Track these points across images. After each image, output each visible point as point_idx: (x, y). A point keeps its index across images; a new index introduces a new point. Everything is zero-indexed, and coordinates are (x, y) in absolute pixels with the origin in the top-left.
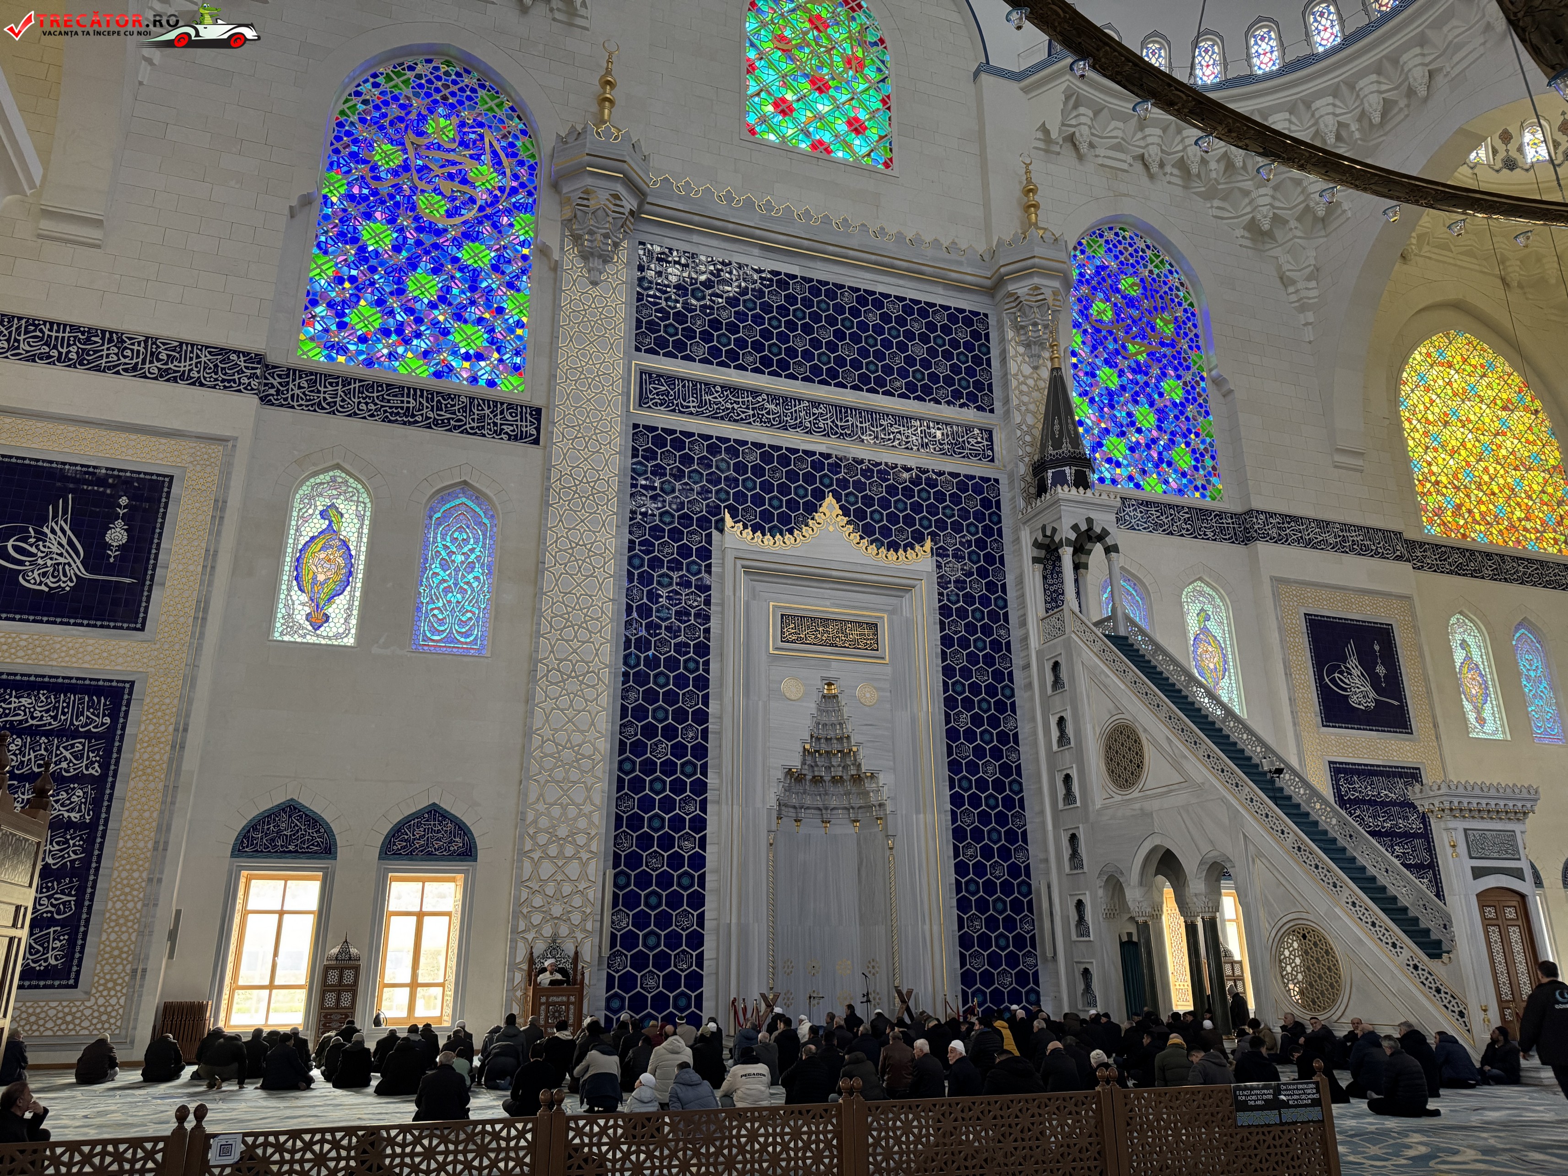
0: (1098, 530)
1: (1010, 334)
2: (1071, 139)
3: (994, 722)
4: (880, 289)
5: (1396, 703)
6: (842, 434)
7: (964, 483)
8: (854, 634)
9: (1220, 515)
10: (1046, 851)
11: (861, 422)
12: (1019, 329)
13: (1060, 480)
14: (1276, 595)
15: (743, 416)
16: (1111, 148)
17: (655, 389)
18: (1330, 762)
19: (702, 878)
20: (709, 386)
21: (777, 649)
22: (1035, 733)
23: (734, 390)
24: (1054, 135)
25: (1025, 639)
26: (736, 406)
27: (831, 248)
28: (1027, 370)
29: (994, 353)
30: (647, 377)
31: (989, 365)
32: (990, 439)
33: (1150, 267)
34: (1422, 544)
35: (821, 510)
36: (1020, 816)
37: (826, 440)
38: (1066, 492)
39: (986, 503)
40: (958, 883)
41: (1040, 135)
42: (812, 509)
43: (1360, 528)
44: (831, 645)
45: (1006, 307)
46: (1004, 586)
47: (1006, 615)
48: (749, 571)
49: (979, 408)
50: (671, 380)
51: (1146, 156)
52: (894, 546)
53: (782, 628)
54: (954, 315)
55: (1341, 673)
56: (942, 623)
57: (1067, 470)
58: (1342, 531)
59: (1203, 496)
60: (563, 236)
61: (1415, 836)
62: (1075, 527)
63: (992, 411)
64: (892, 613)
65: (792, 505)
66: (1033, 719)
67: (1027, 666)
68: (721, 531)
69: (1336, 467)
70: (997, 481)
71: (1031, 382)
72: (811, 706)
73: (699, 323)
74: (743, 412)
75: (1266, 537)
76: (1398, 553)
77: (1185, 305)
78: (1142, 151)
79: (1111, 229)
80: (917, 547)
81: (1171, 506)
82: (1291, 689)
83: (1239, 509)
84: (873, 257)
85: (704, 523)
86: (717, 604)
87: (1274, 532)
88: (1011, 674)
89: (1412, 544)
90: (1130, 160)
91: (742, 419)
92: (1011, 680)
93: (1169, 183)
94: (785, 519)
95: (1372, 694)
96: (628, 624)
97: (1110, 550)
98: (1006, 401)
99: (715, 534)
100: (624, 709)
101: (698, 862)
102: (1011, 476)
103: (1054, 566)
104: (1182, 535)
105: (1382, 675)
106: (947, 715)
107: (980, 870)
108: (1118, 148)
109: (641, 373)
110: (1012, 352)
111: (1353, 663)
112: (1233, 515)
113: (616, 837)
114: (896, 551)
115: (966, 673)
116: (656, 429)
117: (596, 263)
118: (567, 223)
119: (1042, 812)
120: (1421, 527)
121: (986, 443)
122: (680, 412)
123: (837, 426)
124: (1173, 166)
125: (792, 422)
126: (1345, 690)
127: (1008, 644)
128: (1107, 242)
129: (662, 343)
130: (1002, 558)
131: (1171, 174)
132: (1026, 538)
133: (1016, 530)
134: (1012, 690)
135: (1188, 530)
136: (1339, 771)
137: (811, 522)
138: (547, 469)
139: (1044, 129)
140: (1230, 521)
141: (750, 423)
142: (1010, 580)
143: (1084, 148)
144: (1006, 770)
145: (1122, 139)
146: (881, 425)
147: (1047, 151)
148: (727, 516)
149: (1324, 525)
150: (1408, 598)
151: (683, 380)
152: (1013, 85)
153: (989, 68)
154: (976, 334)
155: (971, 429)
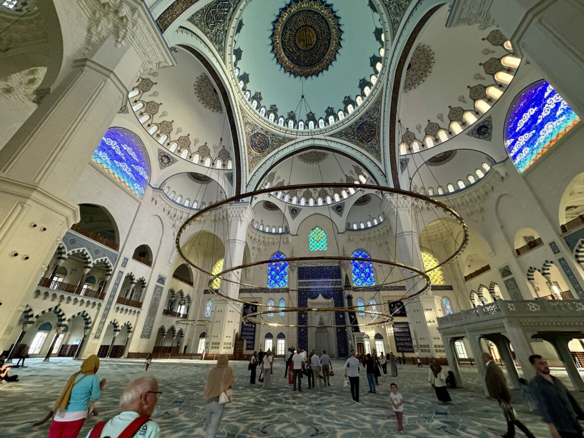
2: (350, 240)
3: (342, 320)
4: (326, 266)
5: (404, 312)
6: (322, 285)
7: (338, 288)
11: (324, 283)
12: (343, 266)
14: (383, 298)
16: (356, 239)
20: (306, 282)
23: (309, 282)
28: (344, 273)
29: (341, 271)
39: (340, 291)
40: (337, 340)
41: (345, 240)
46: (343, 301)
48: (311, 304)
49: (340, 278)
52: (328, 299)
54: (336, 267)
55: (394, 308)
56: (335, 307)
61: (407, 332)
66: (347, 319)
68: (308, 299)
70: (342, 288)
72: (319, 319)
73: (305, 275)
75: (381, 290)
79: (358, 249)
80: (331, 298)
84: (324, 262)
88: (344, 313)
94: (315, 297)
95: (400, 311)
98: (343, 277)
100: (298, 321)
105: (402, 308)
106: (336, 319)
107: (340, 338)
109: (299, 282)
115: (338, 314)
116: (301, 288)
117: (294, 271)
118: (290, 268)
121: (340, 283)
122: (303, 286)
125: (316, 285)
126: (394, 311)
129: (301, 278)
130: (343, 298)
135: (370, 290)
137: (318, 297)
138: (289, 295)
140: (376, 288)
141: (311, 286)
146: (327, 283)
149: (392, 287)
151: (303, 282)
152: (342, 234)
153: (339, 233)
154: (339, 269)
155: (338, 281)
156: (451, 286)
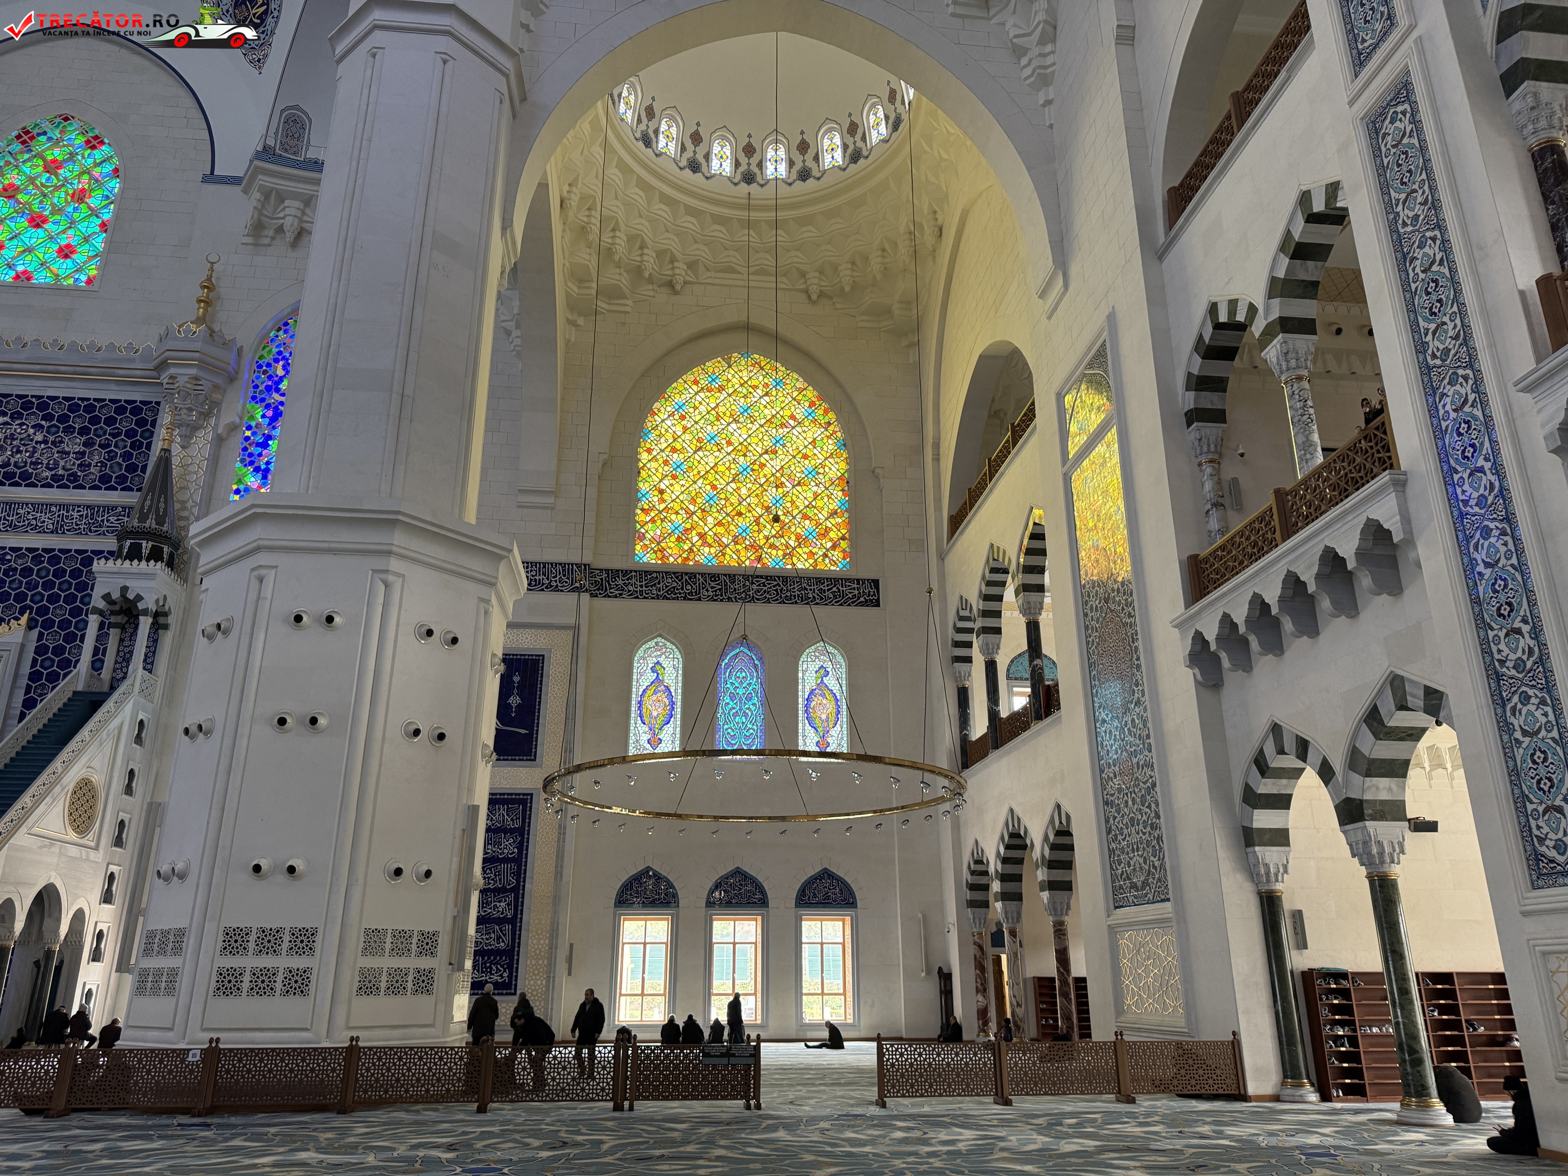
2: (280, 230)
4: (49, 393)
5: (523, 731)
29: (156, 437)
31: (149, 448)
34: (625, 573)
41: (248, 231)
43: (534, 564)
49: (126, 489)
54: (122, 407)
56: (28, 687)
61: (506, 860)
69: (519, 507)
80: (13, 621)
89: (606, 574)
105: (514, 705)
120: (630, 555)
143: (288, 237)
146: (18, 514)
152: (237, 190)
153: (211, 178)
154: (141, 423)
155: (114, 508)
156: (876, 583)
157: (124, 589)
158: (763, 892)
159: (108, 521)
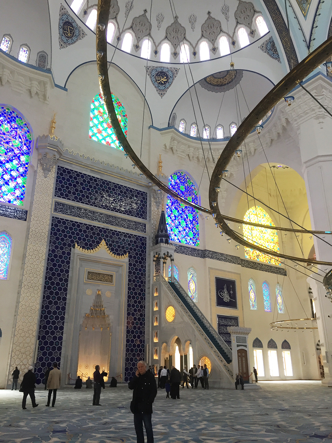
0: (169, 255)
1: (152, 199)
2: (172, 148)
3: (140, 302)
4: (120, 184)
5: (234, 301)
6: (107, 223)
7: (137, 237)
8: (107, 278)
9: (198, 250)
10: (149, 336)
11: (113, 220)
12: (154, 198)
13: (162, 241)
14: (209, 272)
15: (82, 216)
16: (181, 152)
17: (59, 207)
18: (218, 315)
19: (61, 343)
20: (73, 207)
21: (86, 281)
22: (149, 306)
23: (80, 209)
24: (168, 147)
25: (149, 281)
26: (80, 213)
27: (109, 172)
28: (156, 209)
29: (148, 203)
30: (57, 204)
31: (146, 206)
32: (145, 227)
33: (188, 183)
34: (244, 260)
35: (101, 244)
36: (144, 327)
37: (103, 224)
38: (163, 245)
39: (143, 244)
40: (127, 344)
41: (164, 146)
42: (98, 243)
43: (230, 256)
44: (100, 281)
45: (152, 192)
46: (145, 266)
47: (145, 274)
48: (80, 259)
49: (143, 218)
50: (63, 205)
51: (189, 155)
52: (119, 254)
53: (88, 275)
54: (139, 192)
55: (222, 293)
56: (129, 276)
57: (164, 238)
58: (226, 256)
59: (195, 245)
60: (38, 163)
62: (164, 254)
63: (146, 219)
64: (117, 272)
65: (93, 242)
66: (149, 302)
67: (149, 288)
68: (74, 248)
70: (146, 238)
71: (156, 212)
72: (94, 298)
73: (72, 189)
74: (82, 215)
75: (208, 257)
76: (238, 263)
77: (195, 195)
78: (189, 153)
79: (179, 172)
80: (125, 255)
81: (187, 247)
82: (210, 296)
83: (203, 249)
84: (119, 175)
85: (69, 245)
86: (71, 268)
87: (210, 256)
88: (145, 290)
89: (242, 260)
90: (186, 155)
91: (82, 217)
92: (145, 292)
93: (194, 162)
94: (91, 245)
95: (229, 298)
96: (47, 273)
97: (172, 260)
98: (150, 217)
99: (72, 248)
100: (44, 296)
101: (61, 338)
102: (149, 237)
103: (158, 262)
104: (189, 255)
105: (232, 293)
106: (128, 300)
107: (132, 341)
108: (183, 152)
109: (56, 202)
110: (152, 204)
111: (225, 290)
112: (202, 250)
113: (39, 331)
114: (119, 256)
115: (134, 289)
116: (59, 218)
117: (47, 172)
118: (39, 160)
119: (149, 326)
120: (245, 256)
121: (144, 227)
122: (65, 214)
123: (106, 220)
124: (196, 158)
125: (95, 219)
126: (223, 297)
127: (145, 282)
128: (178, 176)
129: (62, 194)
130: (145, 259)
131: (195, 160)
132: (152, 254)
133: (150, 252)
134: (145, 294)
135: (190, 254)
136: (220, 317)
137: (98, 247)
138: (28, 228)
139: (165, 145)
140: (200, 252)
141: (84, 218)
142: (147, 265)
143: (174, 151)
144: (141, 315)
145: (184, 150)
146: (118, 221)
147: (165, 151)
148: (76, 244)
149: (222, 254)
150: (240, 274)
151: (67, 205)
152: (159, 133)
154: (144, 198)
155: (141, 223)
157: (168, 252)
158: (276, 345)
159: (140, 227)
